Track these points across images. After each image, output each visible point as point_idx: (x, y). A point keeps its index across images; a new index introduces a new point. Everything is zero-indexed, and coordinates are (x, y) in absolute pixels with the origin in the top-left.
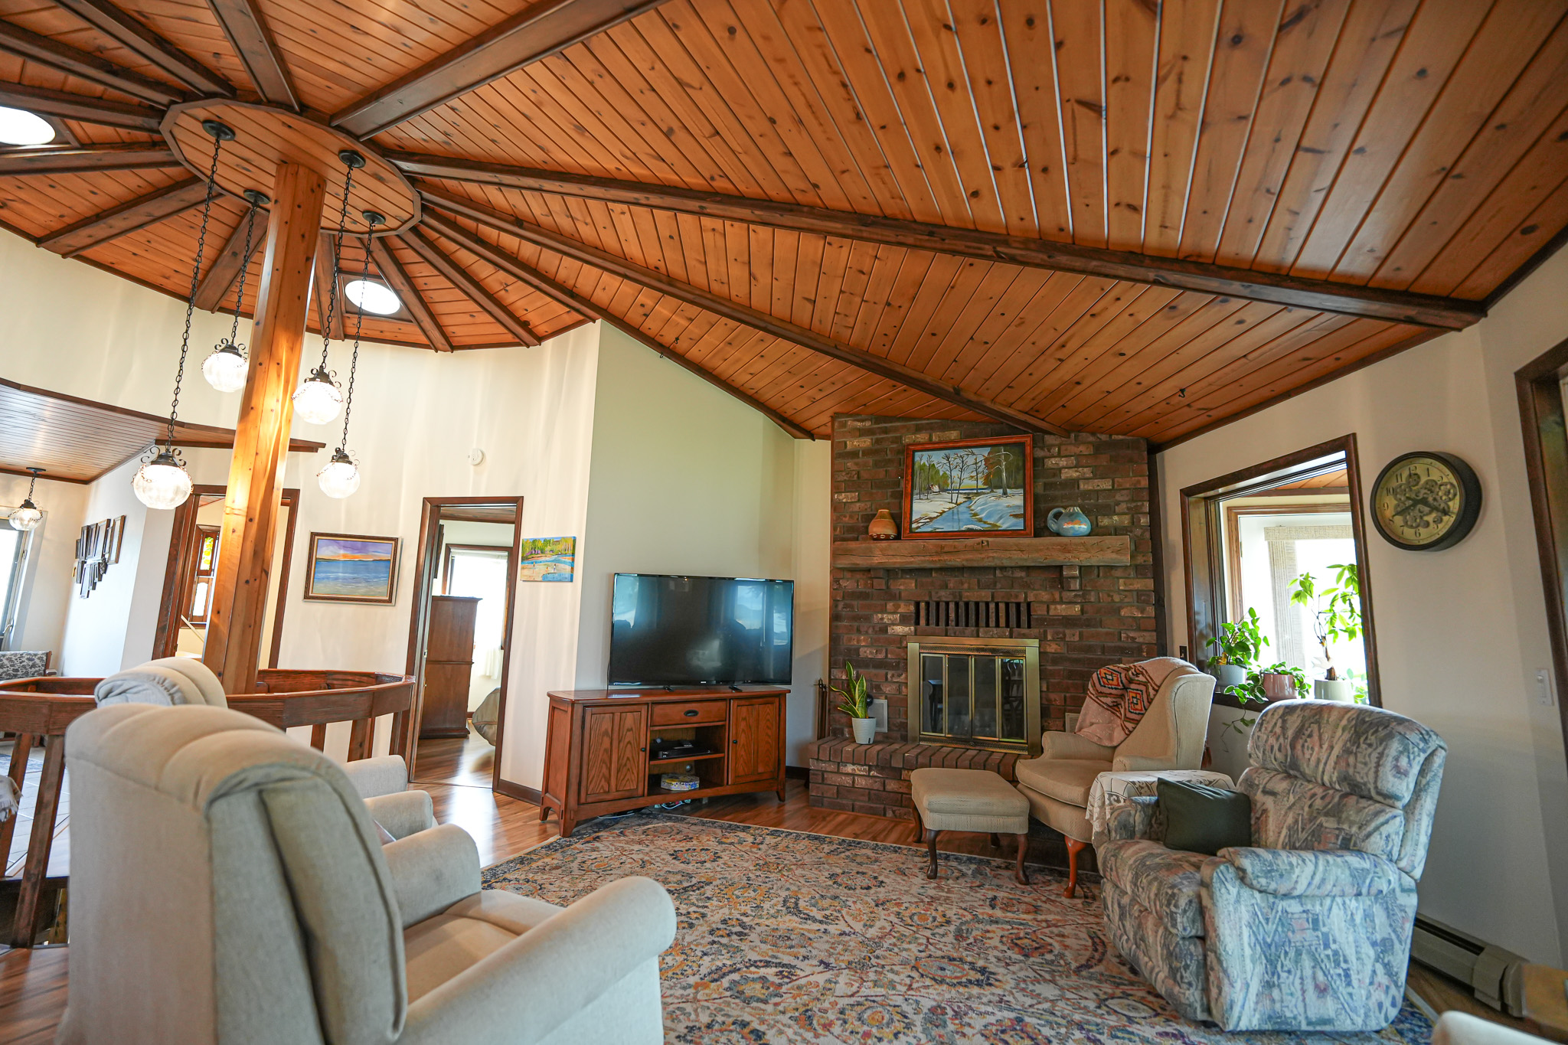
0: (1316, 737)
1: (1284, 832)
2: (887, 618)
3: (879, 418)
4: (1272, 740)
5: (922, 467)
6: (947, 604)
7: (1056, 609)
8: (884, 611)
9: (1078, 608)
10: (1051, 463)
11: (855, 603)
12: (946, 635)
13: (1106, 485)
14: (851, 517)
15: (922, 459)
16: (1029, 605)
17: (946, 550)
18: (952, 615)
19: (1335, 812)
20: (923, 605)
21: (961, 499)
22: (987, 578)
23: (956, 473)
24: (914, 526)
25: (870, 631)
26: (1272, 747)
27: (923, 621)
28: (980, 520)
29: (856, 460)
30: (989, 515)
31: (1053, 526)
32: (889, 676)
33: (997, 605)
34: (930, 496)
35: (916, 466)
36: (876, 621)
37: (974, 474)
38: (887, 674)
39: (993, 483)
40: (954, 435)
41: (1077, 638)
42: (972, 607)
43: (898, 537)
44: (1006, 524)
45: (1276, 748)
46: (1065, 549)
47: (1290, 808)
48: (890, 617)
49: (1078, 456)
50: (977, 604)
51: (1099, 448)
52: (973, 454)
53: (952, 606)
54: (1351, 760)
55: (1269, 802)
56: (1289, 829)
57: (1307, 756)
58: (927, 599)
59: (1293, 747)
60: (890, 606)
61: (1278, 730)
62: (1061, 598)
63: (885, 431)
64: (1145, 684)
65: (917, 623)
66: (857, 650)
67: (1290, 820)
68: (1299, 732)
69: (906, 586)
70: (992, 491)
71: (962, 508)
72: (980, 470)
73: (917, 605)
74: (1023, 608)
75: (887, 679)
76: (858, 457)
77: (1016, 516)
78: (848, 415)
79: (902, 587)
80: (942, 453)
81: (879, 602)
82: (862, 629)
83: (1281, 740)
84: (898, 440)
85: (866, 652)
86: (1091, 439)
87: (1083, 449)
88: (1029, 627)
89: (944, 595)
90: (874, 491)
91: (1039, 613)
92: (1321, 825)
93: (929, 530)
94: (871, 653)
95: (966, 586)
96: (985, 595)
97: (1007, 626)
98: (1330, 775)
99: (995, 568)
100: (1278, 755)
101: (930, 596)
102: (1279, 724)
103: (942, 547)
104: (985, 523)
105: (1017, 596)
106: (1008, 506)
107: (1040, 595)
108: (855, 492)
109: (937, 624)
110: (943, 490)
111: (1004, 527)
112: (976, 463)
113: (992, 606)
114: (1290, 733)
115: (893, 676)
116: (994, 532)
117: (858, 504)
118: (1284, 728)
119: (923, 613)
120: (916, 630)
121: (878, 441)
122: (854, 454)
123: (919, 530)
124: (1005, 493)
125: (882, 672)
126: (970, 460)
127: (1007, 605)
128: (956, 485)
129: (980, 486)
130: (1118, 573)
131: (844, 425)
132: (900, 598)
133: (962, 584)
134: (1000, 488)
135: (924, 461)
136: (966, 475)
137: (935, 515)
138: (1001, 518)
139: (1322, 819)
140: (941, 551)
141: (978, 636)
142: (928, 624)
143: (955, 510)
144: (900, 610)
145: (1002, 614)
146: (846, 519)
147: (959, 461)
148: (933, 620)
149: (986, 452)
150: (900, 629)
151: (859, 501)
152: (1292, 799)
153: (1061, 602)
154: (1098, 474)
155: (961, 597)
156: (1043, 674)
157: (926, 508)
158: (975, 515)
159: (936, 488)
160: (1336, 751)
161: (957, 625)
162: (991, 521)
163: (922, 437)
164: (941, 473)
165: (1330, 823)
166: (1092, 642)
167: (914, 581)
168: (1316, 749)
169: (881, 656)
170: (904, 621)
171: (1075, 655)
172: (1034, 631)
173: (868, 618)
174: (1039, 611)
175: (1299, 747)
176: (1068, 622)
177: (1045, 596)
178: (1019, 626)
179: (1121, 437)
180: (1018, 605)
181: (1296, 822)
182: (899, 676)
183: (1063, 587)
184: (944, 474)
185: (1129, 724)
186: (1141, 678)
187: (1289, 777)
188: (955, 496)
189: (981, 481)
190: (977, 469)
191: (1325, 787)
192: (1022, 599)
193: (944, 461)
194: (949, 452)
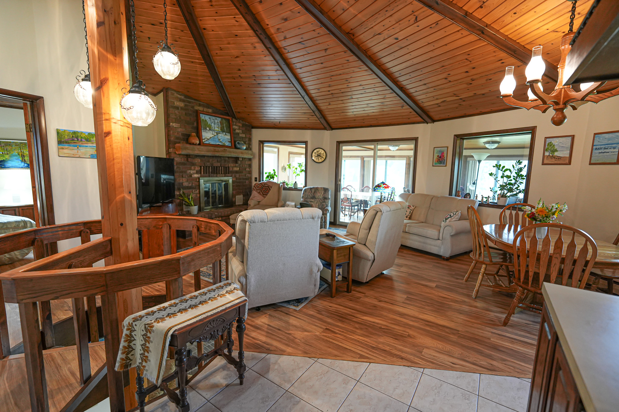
0: (318, 192)
2: (192, 172)
3: (186, 96)
4: (309, 194)
5: (203, 120)
6: (209, 167)
7: (234, 169)
8: (191, 169)
9: (238, 168)
10: (234, 127)
11: (181, 167)
12: (209, 177)
13: (244, 136)
14: (178, 133)
15: (203, 117)
16: (229, 167)
17: (216, 150)
18: (211, 171)
19: (324, 202)
21: (215, 134)
22: (219, 159)
23: (213, 125)
24: (203, 141)
25: (186, 176)
27: (202, 173)
28: (221, 142)
29: (179, 111)
30: (223, 140)
31: (238, 146)
32: (193, 191)
34: (207, 131)
35: (201, 119)
36: (188, 173)
37: (218, 126)
38: (192, 191)
39: (223, 131)
40: (210, 111)
41: (238, 176)
42: (216, 168)
43: (199, 144)
44: (227, 144)
46: (242, 153)
47: (317, 203)
48: (193, 171)
49: (239, 126)
50: (217, 167)
51: (243, 125)
52: (217, 119)
53: (211, 168)
54: (325, 195)
57: (317, 195)
58: (204, 165)
60: (193, 168)
61: (310, 192)
63: (189, 102)
64: (268, 187)
65: (201, 173)
66: (182, 183)
67: (317, 205)
68: (315, 192)
69: (198, 161)
71: (216, 137)
73: (201, 167)
74: (227, 169)
76: (179, 110)
77: (229, 142)
78: (175, 91)
79: (196, 161)
80: (209, 116)
81: (189, 166)
82: (184, 176)
84: (193, 107)
85: (186, 184)
86: (242, 122)
87: (240, 125)
88: (229, 174)
89: (208, 164)
90: (186, 125)
93: (208, 143)
94: (187, 184)
95: (214, 161)
96: (219, 164)
97: (224, 174)
98: (321, 197)
99: (221, 157)
100: (311, 196)
101: (205, 164)
103: (215, 150)
104: (222, 143)
105: (226, 165)
107: (231, 165)
108: (179, 123)
109: (206, 173)
110: (210, 130)
112: (218, 123)
113: (221, 168)
114: (313, 192)
115: (194, 191)
116: (224, 146)
117: (180, 129)
118: (311, 191)
119: (202, 170)
120: (201, 176)
121: (186, 105)
122: (177, 108)
123: (205, 143)
124: (226, 134)
125: (191, 190)
126: (216, 121)
127: (224, 167)
128: (213, 129)
129: (220, 131)
130: (246, 160)
131: (173, 94)
132: (196, 165)
133: (213, 161)
134: (224, 132)
135: (203, 118)
136: (215, 126)
137: (209, 138)
138: (226, 142)
139: (323, 203)
140: (215, 151)
141: (217, 177)
142: (204, 173)
144: (196, 169)
145: (223, 170)
146: (176, 134)
147: (213, 120)
148: (205, 173)
149: (220, 119)
150: (196, 176)
151: (180, 128)
152: (316, 202)
153: (236, 167)
154: (243, 133)
155: (213, 165)
156: (233, 186)
157: (207, 135)
158: (219, 140)
159: (208, 129)
160: (322, 194)
161: (212, 173)
162: (223, 142)
163: (201, 108)
165: (324, 204)
166: (241, 177)
167: (200, 159)
168: (319, 194)
169: (190, 185)
170: (197, 173)
171: (238, 181)
172: (230, 175)
173: (185, 172)
174: (231, 169)
175: (315, 194)
176: (237, 172)
177: (232, 165)
178: (226, 174)
179: (247, 124)
180: (226, 167)
182: (196, 191)
183: (236, 163)
184: (210, 124)
185: (264, 196)
186: (266, 185)
187: (312, 199)
188: (213, 132)
189: (220, 129)
190: (218, 125)
191: (321, 199)
192: (227, 166)
193: (209, 120)
194: (210, 116)
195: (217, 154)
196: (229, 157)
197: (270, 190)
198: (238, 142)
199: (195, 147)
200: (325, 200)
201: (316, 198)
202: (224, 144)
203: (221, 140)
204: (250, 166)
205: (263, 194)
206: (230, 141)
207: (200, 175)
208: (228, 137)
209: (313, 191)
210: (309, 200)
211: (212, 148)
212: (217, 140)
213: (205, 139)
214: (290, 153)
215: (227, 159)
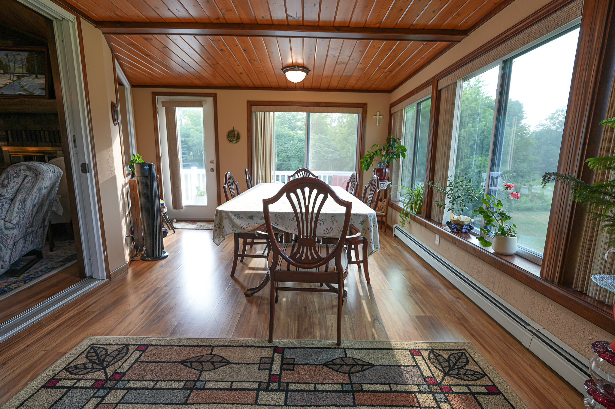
6: (21, 131)
16: (58, 132)
18: (24, 137)
20: (9, 132)
21: (15, 79)
23: (12, 64)
28: (25, 90)
30: (29, 88)
33: (44, 132)
37: (21, 66)
39: (31, 71)
40: (9, 43)
42: (33, 133)
44: (37, 92)
50: (35, 131)
52: (20, 54)
53: (23, 132)
58: (10, 129)
65: (8, 141)
70: (30, 75)
71: (16, 83)
72: (24, 63)
73: (6, 132)
77: (42, 89)
80: (4, 52)
89: (18, 127)
95: (28, 123)
97: (50, 141)
101: (12, 128)
104: (28, 91)
106: (38, 84)
109: (18, 141)
110: (5, 72)
111: (37, 94)
112: (22, 60)
113: (42, 132)
116: (31, 96)
119: (10, 136)
124: (36, 77)
126: (19, 58)
127: (49, 132)
128: (12, 71)
129: (25, 72)
134: (34, 74)
136: (17, 66)
137: (2, 86)
138: (35, 89)
141: (38, 146)
142: (13, 140)
143: (12, 84)
145: (47, 136)
147: (12, 57)
148: (15, 138)
149: (26, 54)
155: (27, 128)
158: (23, 87)
159: (2, 72)
161: (27, 141)
162: (31, 90)
164: (4, 63)
178: (55, 142)
180: (54, 131)
184: (6, 64)
188: (12, 76)
190: (22, 63)
192: (54, 129)
193: (5, 57)
194: (7, 52)
202: (32, 93)
203: (26, 87)
206: (44, 87)
208: (41, 81)
212: (18, 87)
214: (251, 104)
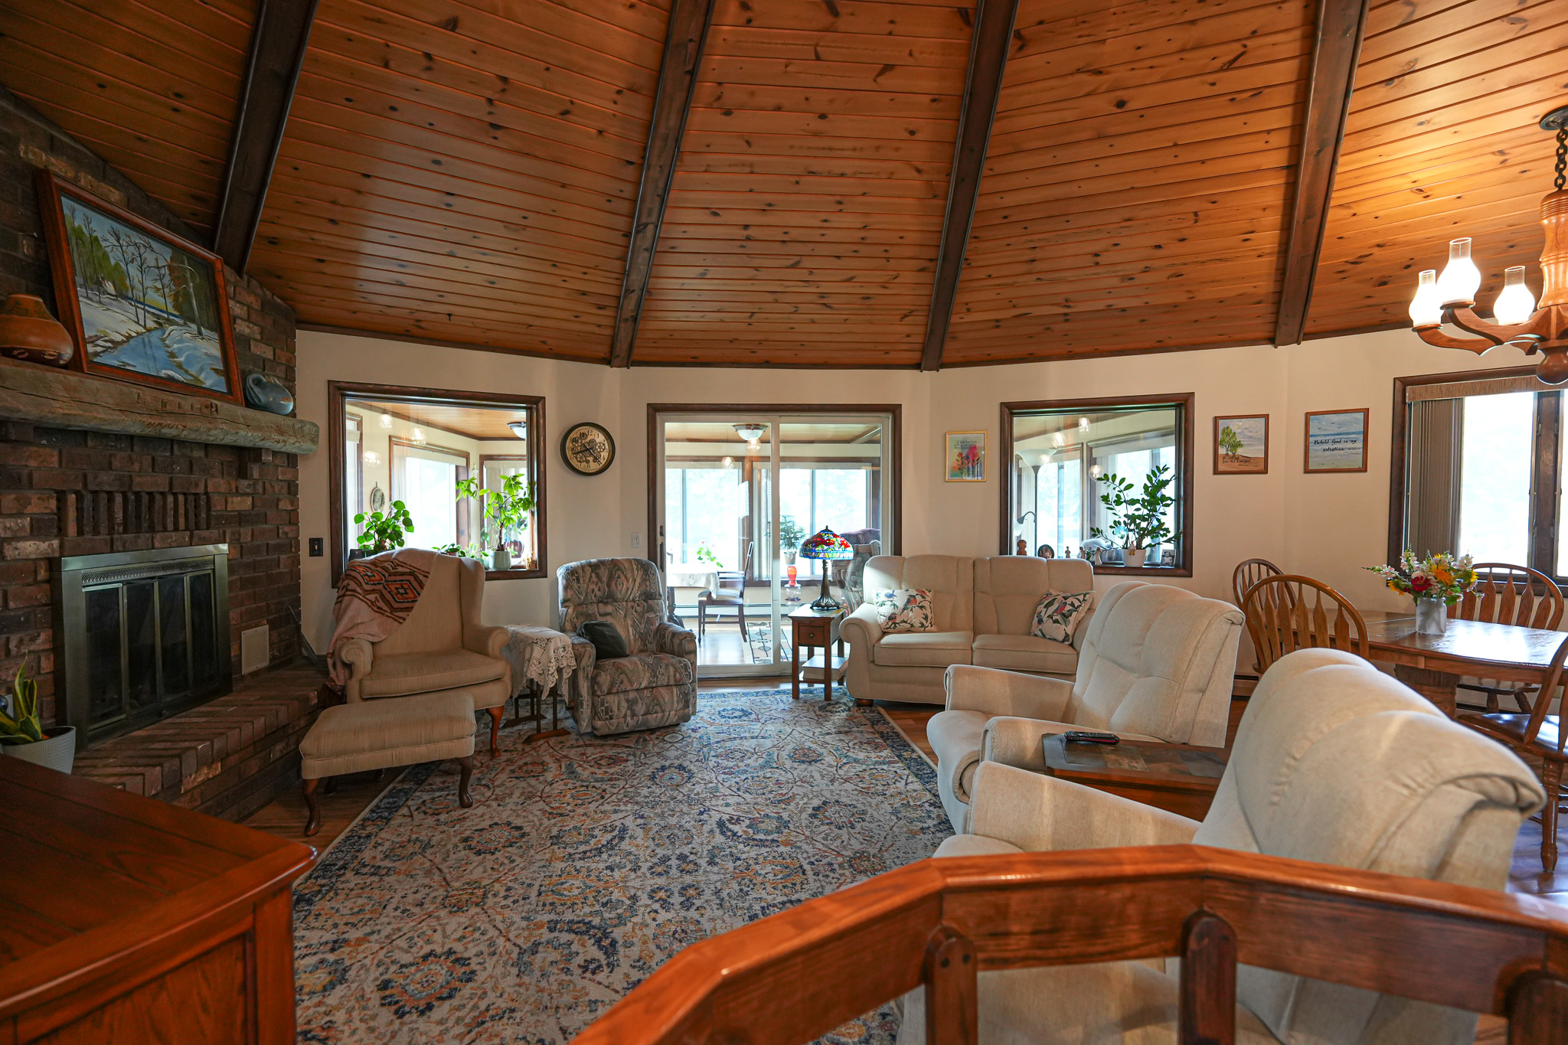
0: (623, 577)
1: (630, 629)
4: (592, 586)
5: (78, 232)
6: (110, 495)
7: (232, 502)
9: (249, 501)
10: (233, 306)
12: (112, 551)
13: (268, 354)
15: (76, 216)
16: (208, 497)
17: (168, 408)
18: (119, 515)
20: (71, 498)
21: (151, 324)
22: (163, 454)
23: (133, 271)
24: (93, 349)
26: (593, 590)
27: (72, 529)
28: (180, 366)
31: (260, 396)
32: (12, 645)
33: (175, 495)
34: (104, 298)
35: (69, 227)
37: (158, 285)
38: (8, 640)
39: (184, 313)
40: (115, 194)
41: (251, 538)
42: (145, 499)
43: (75, 364)
45: (596, 589)
47: (625, 616)
48: (10, 522)
49: (249, 308)
50: (151, 495)
51: (265, 307)
52: (151, 248)
53: (118, 500)
54: (648, 583)
55: (609, 620)
56: (632, 626)
57: (620, 588)
58: (79, 487)
59: (609, 585)
60: (8, 501)
61: (594, 578)
62: (237, 488)
64: (412, 574)
65: (61, 532)
67: (630, 622)
68: (611, 577)
69: (41, 459)
70: (185, 324)
71: (155, 337)
73: (61, 498)
74: (203, 502)
75: (8, 652)
77: (216, 371)
79: (33, 463)
80: (108, 223)
83: (600, 584)
84: (11, 144)
86: (259, 291)
87: (251, 299)
88: (208, 528)
89: (105, 481)
91: (219, 508)
92: (648, 617)
93: (116, 363)
95: (136, 466)
96: (160, 482)
97: (187, 529)
98: (636, 593)
100: (598, 594)
101: (85, 485)
102: (593, 575)
104: (187, 372)
105: (197, 485)
107: (218, 484)
109: (96, 535)
110: (121, 294)
112: (158, 267)
113: (170, 499)
114: (605, 579)
115: (21, 642)
116: (201, 389)
118: (598, 576)
119: (72, 514)
120: (61, 546)
123: (97, 360)
124: (200, 333)
126: (150, 258)
127: (186, 496)
128: (139, 295)
129: (171, 310)
130: (276, 460)
132: (31, 486)
133: (131, 461)
134: (193, 321)
135: (78, 222)
136: (147, 283)
137: (119, 338)
138: (202, 370)
141: (153, 547)
142: (80, 532)
144: (30, 509)
145: (182, 511)
147: (133, 250)
148: (87, 528)
149: (165, 252)
150: (31, 548)
152: (621, 613)
153: (237, 493)
154: (264, 340)
155: (130, 486)
156: (232, 586)
157: (105, 320)
158: (172, 355)
159: (109, 287)
160: (638, 581)
163: (63, 168)
164: (113, 262)
165: (652, 615)
166: (260, 541)
167: (56, 453)
168: (625, 583)
170: (38, 530)
171: (248, 559)
172: (214, 533)
174: (218, 506)
175: (613, 585)
176: (241, 518)
177: (223, 485)
178: (198, 528)
179: (279, 301)
180: (196, 496)
181: (634, 622)
182: (33, 639)
183: (242, 473)
184: (117, 264)
185: (400, 614)
186: (400, 569)
187: (606, 603)
188: (141, 312)
189: (169, 300)
190: (161, 278)
191: (634, 601)
192: (201, 489)
193: (113, 240)
194: (116, 225)
195: (171, 429)
196: (207, 447)
197: (422, 586)
198: (255, 376)
199: (51, 375)
200: (650, 602)
201: (615, 600)
202: (197, 379)
203: (182, 359)
204: (292, 489)
205: (393, 609)
206: (221, 367)
207: (56, 543)
209: (604, 573)
210: (593, 609)
211: (148, 395)
212: (161, 354)
213: (98, 338)
215: (198, 454)
